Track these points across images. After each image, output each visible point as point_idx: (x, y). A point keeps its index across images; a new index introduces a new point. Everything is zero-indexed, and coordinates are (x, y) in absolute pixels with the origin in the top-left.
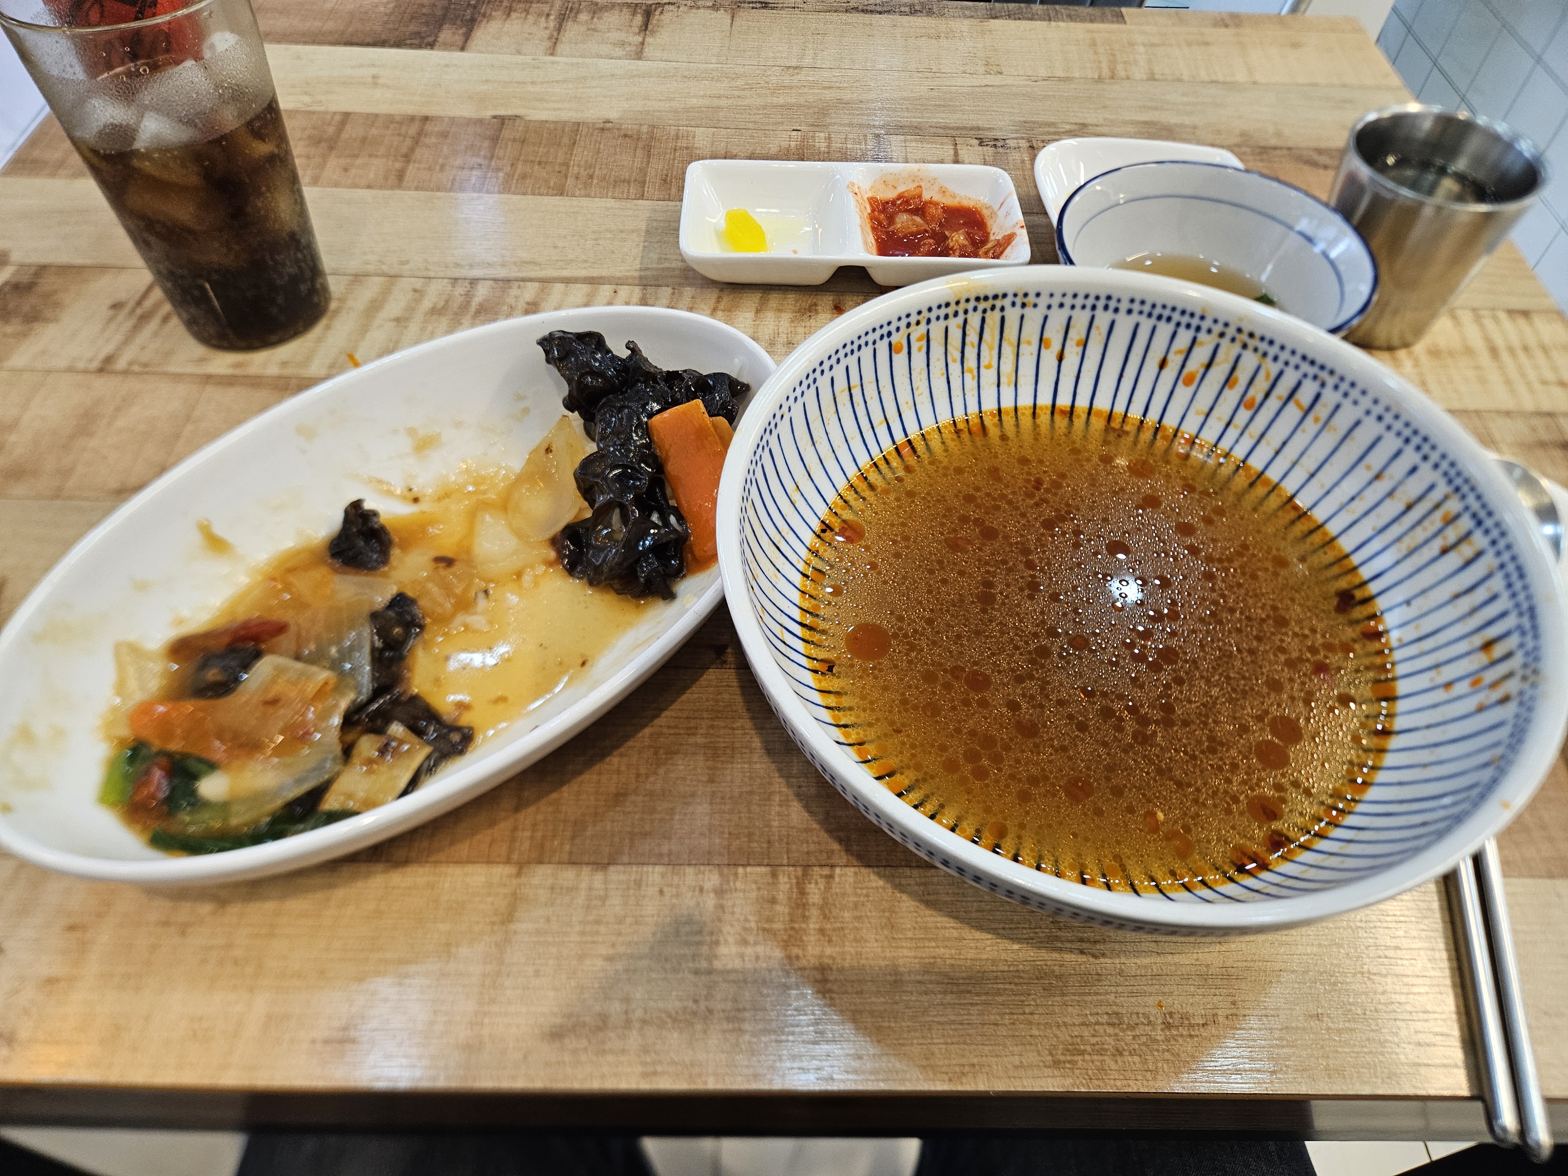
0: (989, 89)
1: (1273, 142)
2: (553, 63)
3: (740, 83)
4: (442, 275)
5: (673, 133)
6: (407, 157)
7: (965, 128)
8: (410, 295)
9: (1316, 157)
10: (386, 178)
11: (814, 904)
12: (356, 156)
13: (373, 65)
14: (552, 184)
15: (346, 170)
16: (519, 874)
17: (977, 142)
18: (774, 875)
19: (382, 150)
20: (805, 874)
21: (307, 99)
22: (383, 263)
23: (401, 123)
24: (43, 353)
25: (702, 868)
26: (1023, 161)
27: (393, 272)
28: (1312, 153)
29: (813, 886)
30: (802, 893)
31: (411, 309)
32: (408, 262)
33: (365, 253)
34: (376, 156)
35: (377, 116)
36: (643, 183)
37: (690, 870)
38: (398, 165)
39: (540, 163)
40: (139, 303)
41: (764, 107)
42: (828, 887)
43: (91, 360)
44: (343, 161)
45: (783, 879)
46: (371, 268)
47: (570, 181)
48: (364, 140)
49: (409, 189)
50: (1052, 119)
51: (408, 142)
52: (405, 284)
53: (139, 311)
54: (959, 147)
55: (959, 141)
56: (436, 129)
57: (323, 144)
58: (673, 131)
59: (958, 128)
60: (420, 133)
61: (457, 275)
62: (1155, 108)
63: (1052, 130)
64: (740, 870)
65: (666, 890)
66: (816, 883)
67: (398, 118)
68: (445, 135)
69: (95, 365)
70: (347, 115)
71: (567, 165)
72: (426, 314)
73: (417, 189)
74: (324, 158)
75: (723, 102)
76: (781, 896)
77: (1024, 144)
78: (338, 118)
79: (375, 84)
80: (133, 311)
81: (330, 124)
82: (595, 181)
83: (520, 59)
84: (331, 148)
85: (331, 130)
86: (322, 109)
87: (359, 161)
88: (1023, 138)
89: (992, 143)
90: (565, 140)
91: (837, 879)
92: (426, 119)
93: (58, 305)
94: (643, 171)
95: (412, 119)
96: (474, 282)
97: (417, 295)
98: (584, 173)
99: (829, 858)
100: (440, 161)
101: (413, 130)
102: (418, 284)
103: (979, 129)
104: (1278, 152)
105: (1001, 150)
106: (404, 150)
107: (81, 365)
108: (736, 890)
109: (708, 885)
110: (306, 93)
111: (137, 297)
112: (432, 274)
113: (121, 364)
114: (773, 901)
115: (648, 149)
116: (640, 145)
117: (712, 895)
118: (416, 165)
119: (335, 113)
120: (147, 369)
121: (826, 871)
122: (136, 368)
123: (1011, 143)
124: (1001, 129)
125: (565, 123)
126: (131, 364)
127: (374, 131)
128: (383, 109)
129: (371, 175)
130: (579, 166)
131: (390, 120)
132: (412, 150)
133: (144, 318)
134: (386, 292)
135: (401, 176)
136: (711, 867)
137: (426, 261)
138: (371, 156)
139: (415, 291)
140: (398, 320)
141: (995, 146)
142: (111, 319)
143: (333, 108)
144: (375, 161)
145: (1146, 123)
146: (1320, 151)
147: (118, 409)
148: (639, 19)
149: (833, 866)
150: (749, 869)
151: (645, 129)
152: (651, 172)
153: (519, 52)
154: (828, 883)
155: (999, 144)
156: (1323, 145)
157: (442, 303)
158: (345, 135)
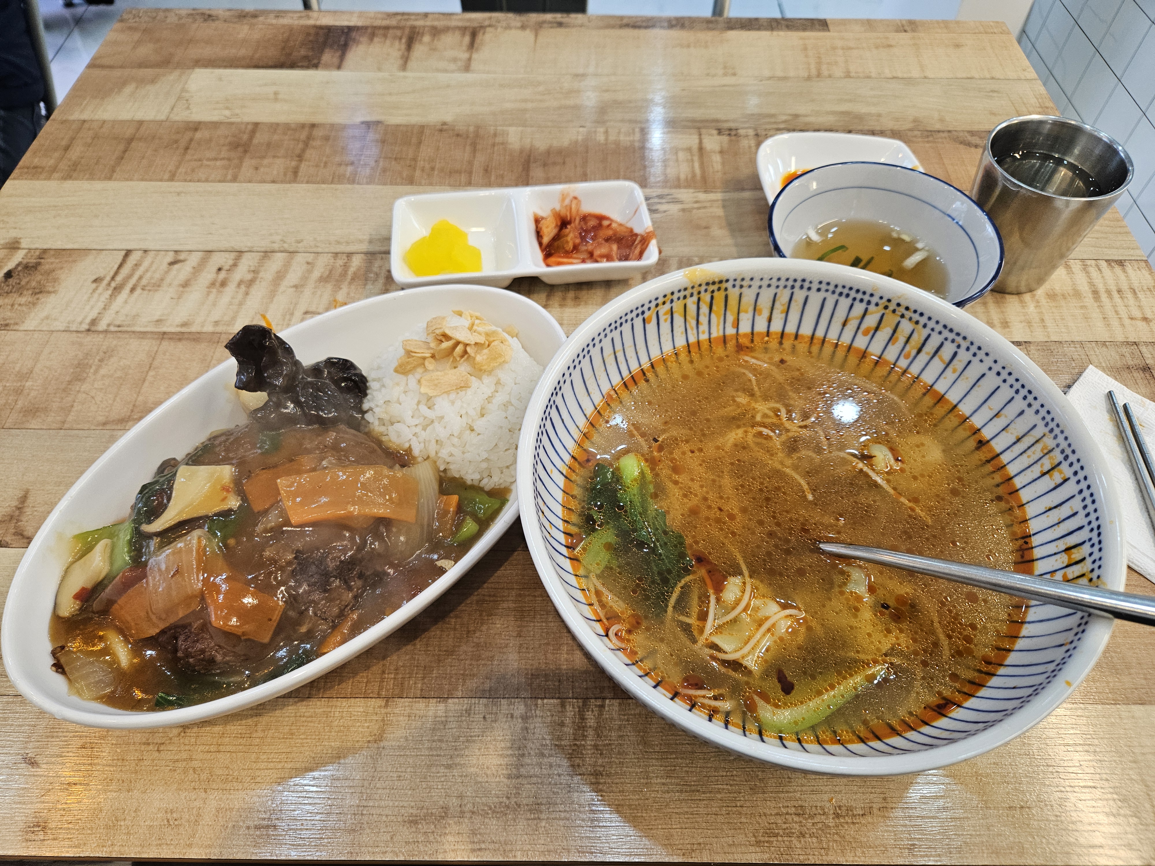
0: (726, 88)
1: (938, 126)
2: (405, 77)
3: (541, 88)
4: (327, 250)
5: (492, 132)
6: (300, 157)
7: (707, 121)
8: (305, 267)
9: (969, 138)
10: (285, 174)
11: (590, 727)
12: (263, 157)
13: (275, 84)
14: (405, 175)
15: (257, 169)
16: (386, 706)
17: (715, 132)
18: (563, 706)
19: (282, 152)
20: (585, 704)
21: (227, 113)
22: (284, 242)
23: (295, 130)
24: (47, 318)
25: (513, 700)
26: (750, 147)
27: (291, 250)
28: (966, 134)
29: (590, 713)
30: (583, 718)
31: (305, 278)
32: (302, 241)
33: (271, 235)
34: (278, 157)
35: (278, 124)
36: (470, 173)
37: (504, 702)
38: (294, 164)
39: (396, 159)
40: (113, 278)
41: (560, 108)
42: (601, 714)
43: (81, 323)
44: (254, 162)
45: (569, 708)
46: (276, 246)
47: (418, 173)
48: (269, 145)
49: (302, 182)
50: (773, 111)
51: (301, 146)
52: (300, 258)
53: (113, 284)
54: (703, 136)
55: (703, 131)
56: (321, 134)
57: (240, 149)
58: (492, 129)
59: (702, 121)
60: (309, 138)
61: (338, 250)
62: (850, 101)
63: (773, 120)
64: (540, 701)
65: (487, 716)
66: (593, 711)
67: (293, 126)
68: (327, 138)
69: (85, 326)
70: (256, 125)
71: (415, 159)
72: (316, 282)
73: (307, 182)
74: (241, 159)
75: (529, 105)
76: (568, 721)
77: (751, 132)
78: (250, 127)
79: (276, 100)
80: (109, 284)
81: (244, 133)
82: (436, 172)
83: (380, 75)
84: (246, 151)
85: (245, 137)
86: (238, 120)
87: (266, 162)
88: (750, 128)
89: (727, 132)
90: (414, 140)
91: (607, 709)
92: (313, 126)
93: (55, 280)
94: (470, 163)
95: (303, 126)
96: (350, 255)
97: (310, 266)
98: (427, 166)
99: (601, 692)
100: (324, 159)
101: (303, 136)
102: (310, 257)
103: (717, 121)
104: (941, 134)
105: (733, 138)
106: (298, 152)
107: (74, 328)
108: (536, 716)
109: (517, 713)
110: (227, 108)
111: (112, 273)
112: (320, 250)
113: (102, 326)
114: (562, 724)
115: (474, 145)
116: (469, 141)
117: (520, 720)
118: (307, 163)
119: (248, 123)
120: (120, 329)
121: (599, 702)
122: (112, 328)
123: (742, 132)
124: (734, 121)
125: (413, 126)
126: (109, 325)
127: (276, 137)
128: (282, 119)
129: (275, 172)
130: (424, 160)
131: (287, 128)
132: (303, 151)
133: (118, 289)
134: (287, 266)
135: (296, 172)
136: (519, 700)
137: (315, 239)
138: (274, 157)
139: (308, 263)
140: (296, 286)
141: (729, 135)
142: (94, 290)
143: (246, 119)
144: (278, 161)
145: (842, 113)
146: (972, 133)
147: (101, 360)
148: (467, 39)
149: (604, 699)
150: (545, 701)
151: (472, 129)
152: (476, 163)
153: (379, 69)
154: (600, 711)
155: (733, 133)
156: (976, 128)
157: (327, 273)
158: (255, 141)
